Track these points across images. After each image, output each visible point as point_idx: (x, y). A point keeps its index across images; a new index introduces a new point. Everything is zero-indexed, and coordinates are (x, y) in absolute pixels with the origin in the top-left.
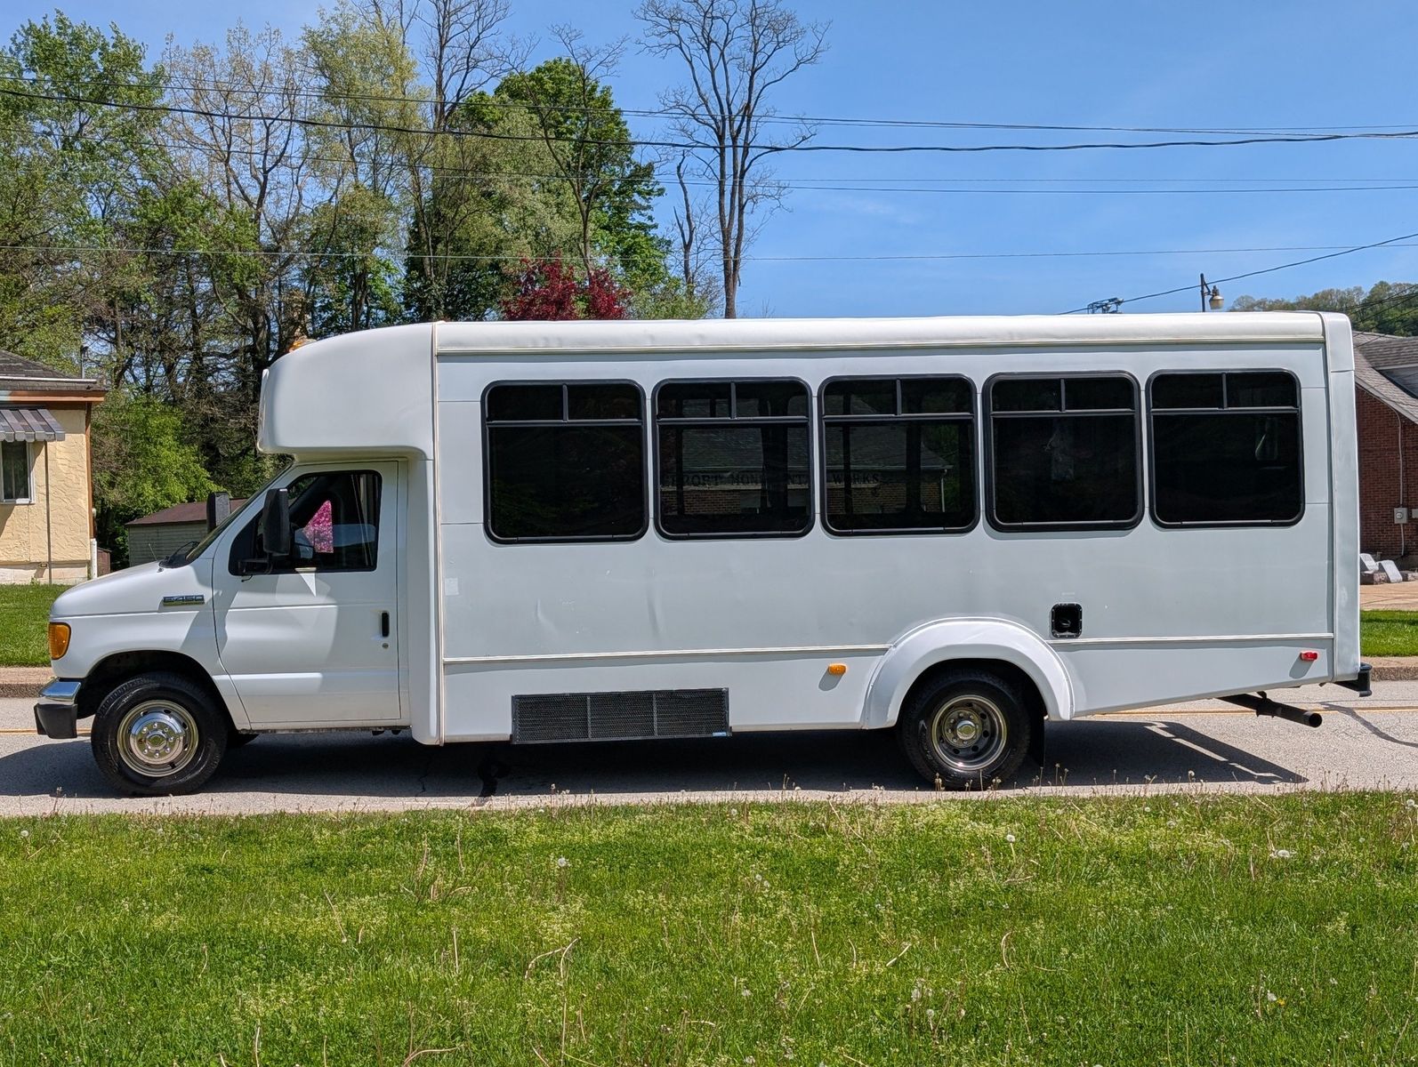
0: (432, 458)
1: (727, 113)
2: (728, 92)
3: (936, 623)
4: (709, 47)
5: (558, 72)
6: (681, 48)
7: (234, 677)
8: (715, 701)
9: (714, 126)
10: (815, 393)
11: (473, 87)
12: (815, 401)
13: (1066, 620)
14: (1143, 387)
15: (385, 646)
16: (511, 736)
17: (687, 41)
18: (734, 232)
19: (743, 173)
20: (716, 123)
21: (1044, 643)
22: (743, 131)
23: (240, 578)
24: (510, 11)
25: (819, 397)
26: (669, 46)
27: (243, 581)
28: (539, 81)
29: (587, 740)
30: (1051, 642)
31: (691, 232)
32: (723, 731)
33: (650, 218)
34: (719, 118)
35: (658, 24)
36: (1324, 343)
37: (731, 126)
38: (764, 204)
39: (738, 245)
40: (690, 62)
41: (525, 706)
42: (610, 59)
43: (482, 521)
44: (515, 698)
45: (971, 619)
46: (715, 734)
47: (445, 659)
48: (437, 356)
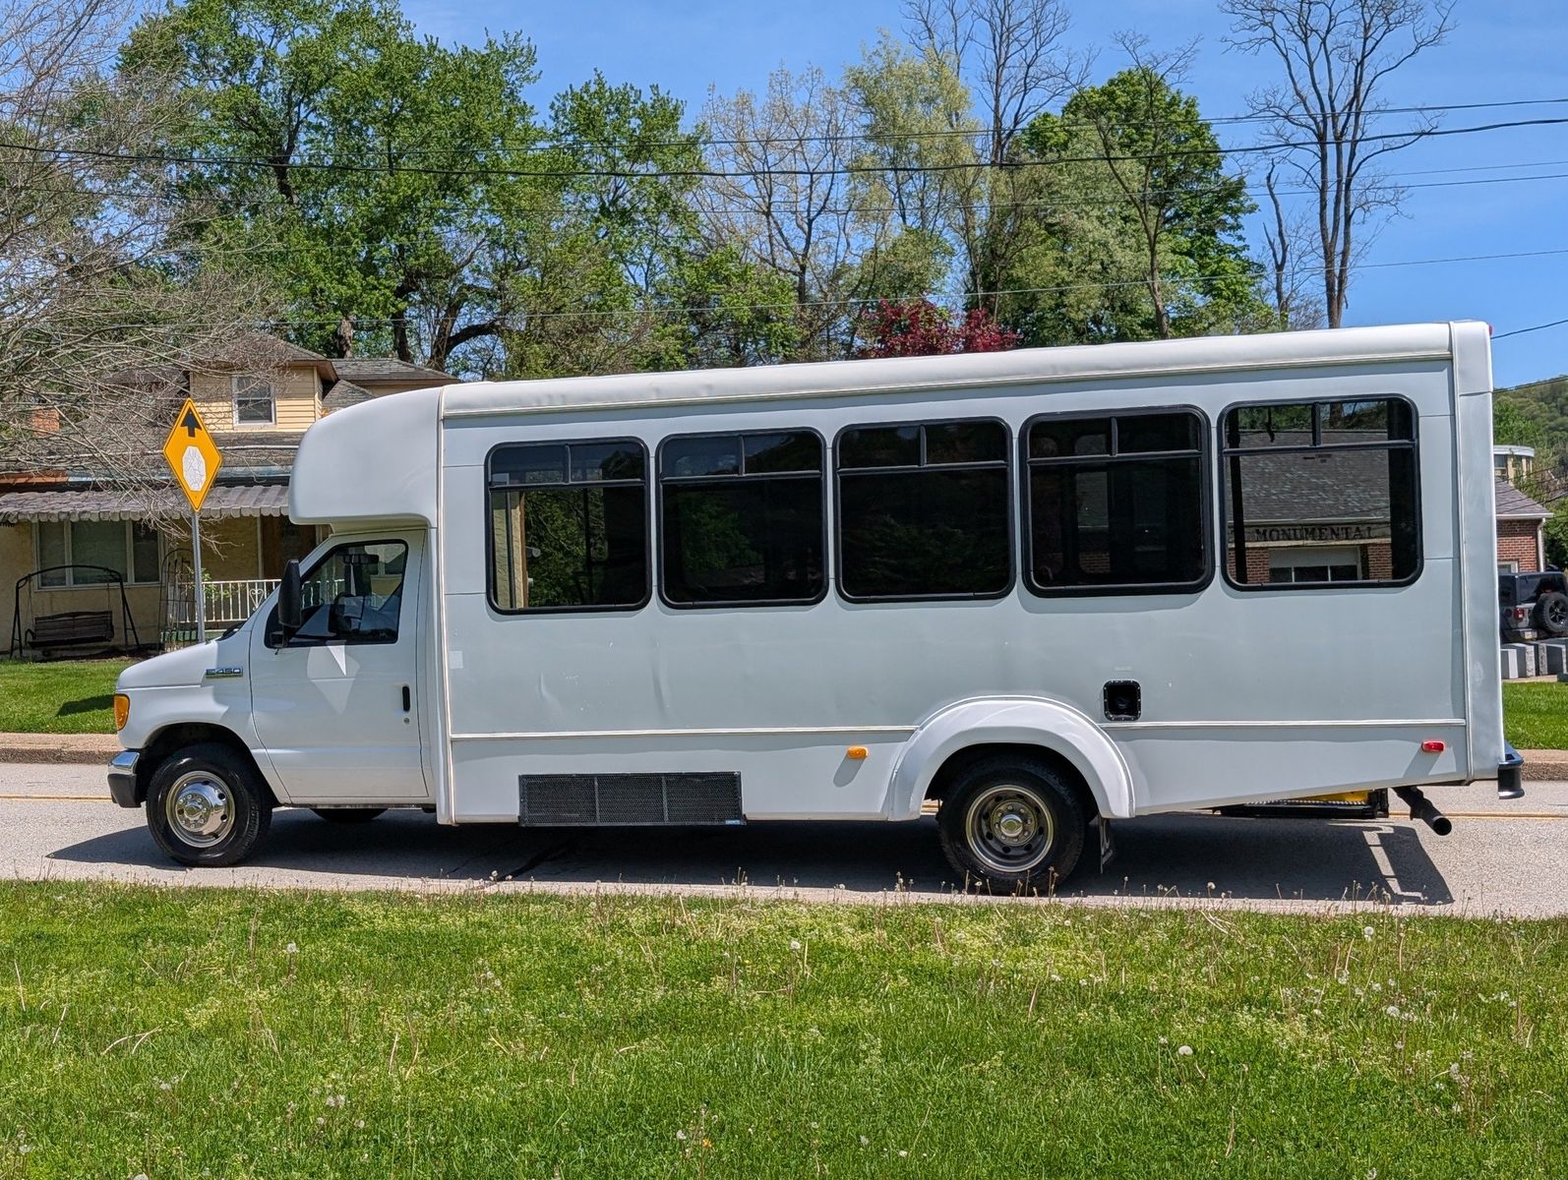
0: (436, 526)
1: (1328, 110)
2: (1331, 90)
3: (967, 702)
4: (1306, 37)
5: (1133, 85)
6: (1275, 42)
7: (270, 751)
8: (728, 785)
9: (1314, 127)
10: (829, 445)
11: (1033, 109)
12: (829, 453)
13: (1122, 700)
14: (1214, 424)
15: (407, 721)
16: (519, 817)
17: (1282, 33)
18: (1339, 247)
19: (1350, 177)
20: (1316, 123)
21: (1095, 727)
22: (1351, 130)
23: (273, 651)
24: (1070, 22)
25: (834, 449)
26: (1261, 41)
27: (276, 653)
28: (1111, 95)
29: (594, 825)
30: (1105, 725)
31: (1285, 251)
32: (735, 819)
33: (1240, 238)
34: (1319, 119)
35: (1248, 17)
36: (1451, 360)
37: (1334, 126)
38: (1380, 213)
39: (1343, 263)
40: (1286, 57)
41: (533, 787)
42: (1181, 63)
43: (484, 591)
44: (522, 778)
45: (1006, 699)
46: (728, 822)
47: (451, 735)
48: (443, 420)
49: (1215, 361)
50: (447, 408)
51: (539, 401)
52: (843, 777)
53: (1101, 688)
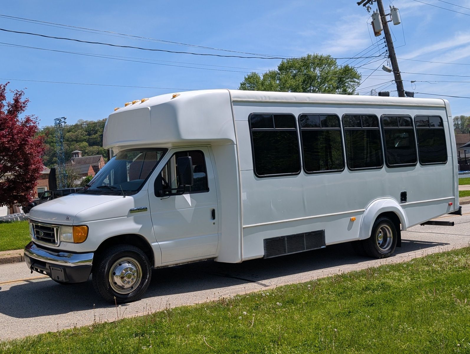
0: (236, 144)
3: (376, 200)
7: (159, 243)
10: (341, 120)
12: (341, 122)
13: (404, 197)
14: (413, 120)
15: (214, 223)
16: (264, 255)
23: (160, 198)
27: (161, 199)
29: (286, 254)
30: (401, 204)
32: (324, 246)
36: (446, 108)
43: (253, 169)
44: (265, 240)
45: (383, 199)
47: (243, 226)
48: (233, 102)
50: (233, 98)
52: (349, 228)
53: (400, 194)
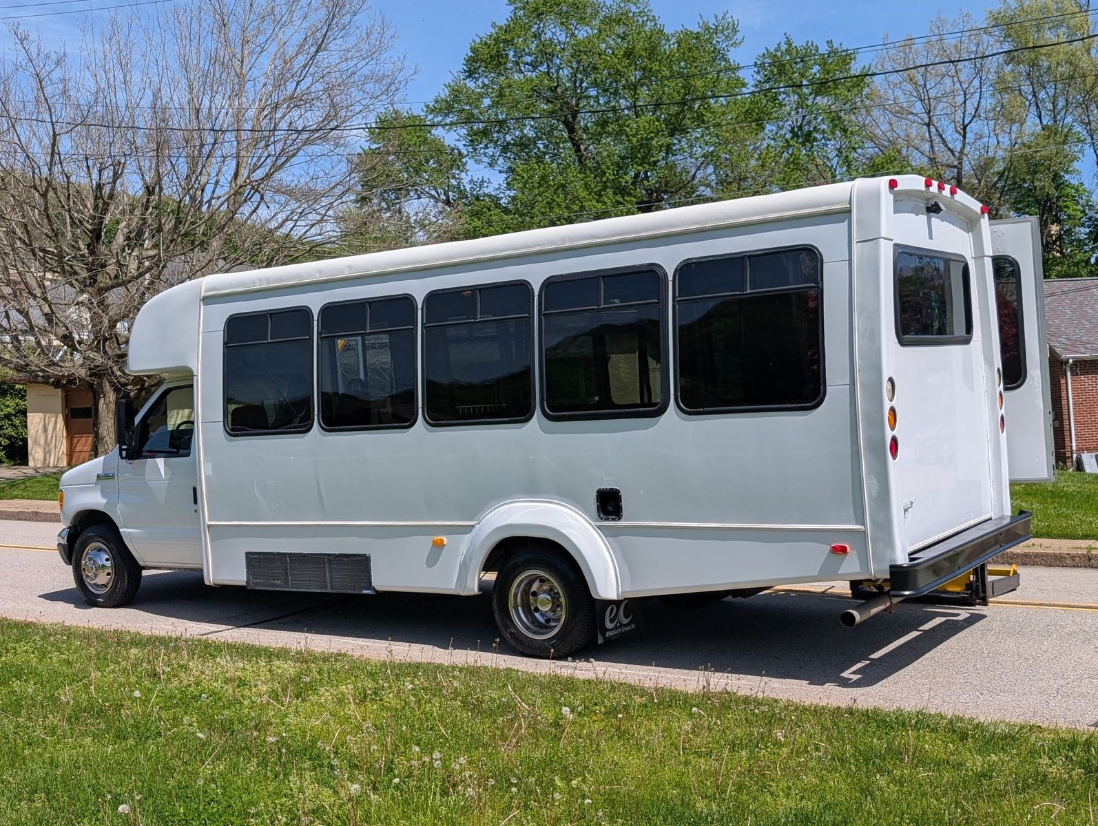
0: (196, 376)
3: (506, 504)
7: (129, 530)
8: (364, 563)
12: (420, 312)
15: (196, 511)
16: (246, 582)
21: (591, 525)
23: (129, 461)
25: (423, 309)
27: (131, 463)
29: (288, 590)
30: (598, 524)
36: (850, 211)
41: (255, 560)
43: (222, 420)
44: (248, 554)
45: (532, 501)
46: (365, 592)
47: (208, 522)
48: (203, 300)
49: (675, 226)
50: (205, 291)
51: (254, 283)
52: (432, 560)
53: (595, 494)
